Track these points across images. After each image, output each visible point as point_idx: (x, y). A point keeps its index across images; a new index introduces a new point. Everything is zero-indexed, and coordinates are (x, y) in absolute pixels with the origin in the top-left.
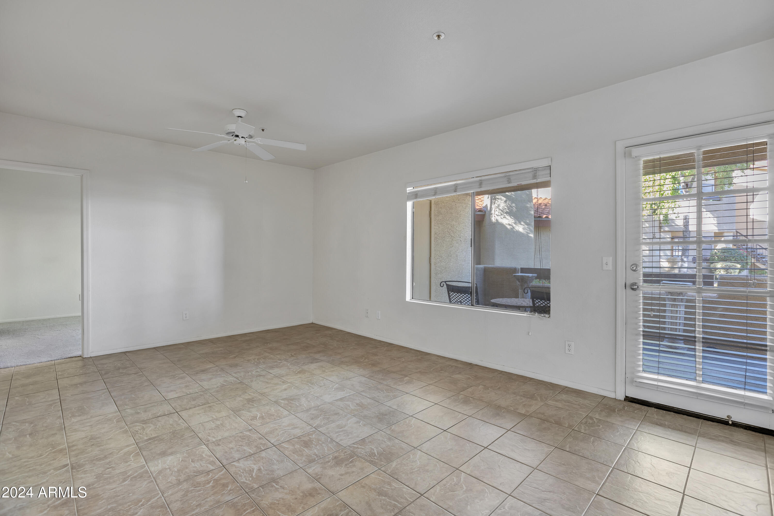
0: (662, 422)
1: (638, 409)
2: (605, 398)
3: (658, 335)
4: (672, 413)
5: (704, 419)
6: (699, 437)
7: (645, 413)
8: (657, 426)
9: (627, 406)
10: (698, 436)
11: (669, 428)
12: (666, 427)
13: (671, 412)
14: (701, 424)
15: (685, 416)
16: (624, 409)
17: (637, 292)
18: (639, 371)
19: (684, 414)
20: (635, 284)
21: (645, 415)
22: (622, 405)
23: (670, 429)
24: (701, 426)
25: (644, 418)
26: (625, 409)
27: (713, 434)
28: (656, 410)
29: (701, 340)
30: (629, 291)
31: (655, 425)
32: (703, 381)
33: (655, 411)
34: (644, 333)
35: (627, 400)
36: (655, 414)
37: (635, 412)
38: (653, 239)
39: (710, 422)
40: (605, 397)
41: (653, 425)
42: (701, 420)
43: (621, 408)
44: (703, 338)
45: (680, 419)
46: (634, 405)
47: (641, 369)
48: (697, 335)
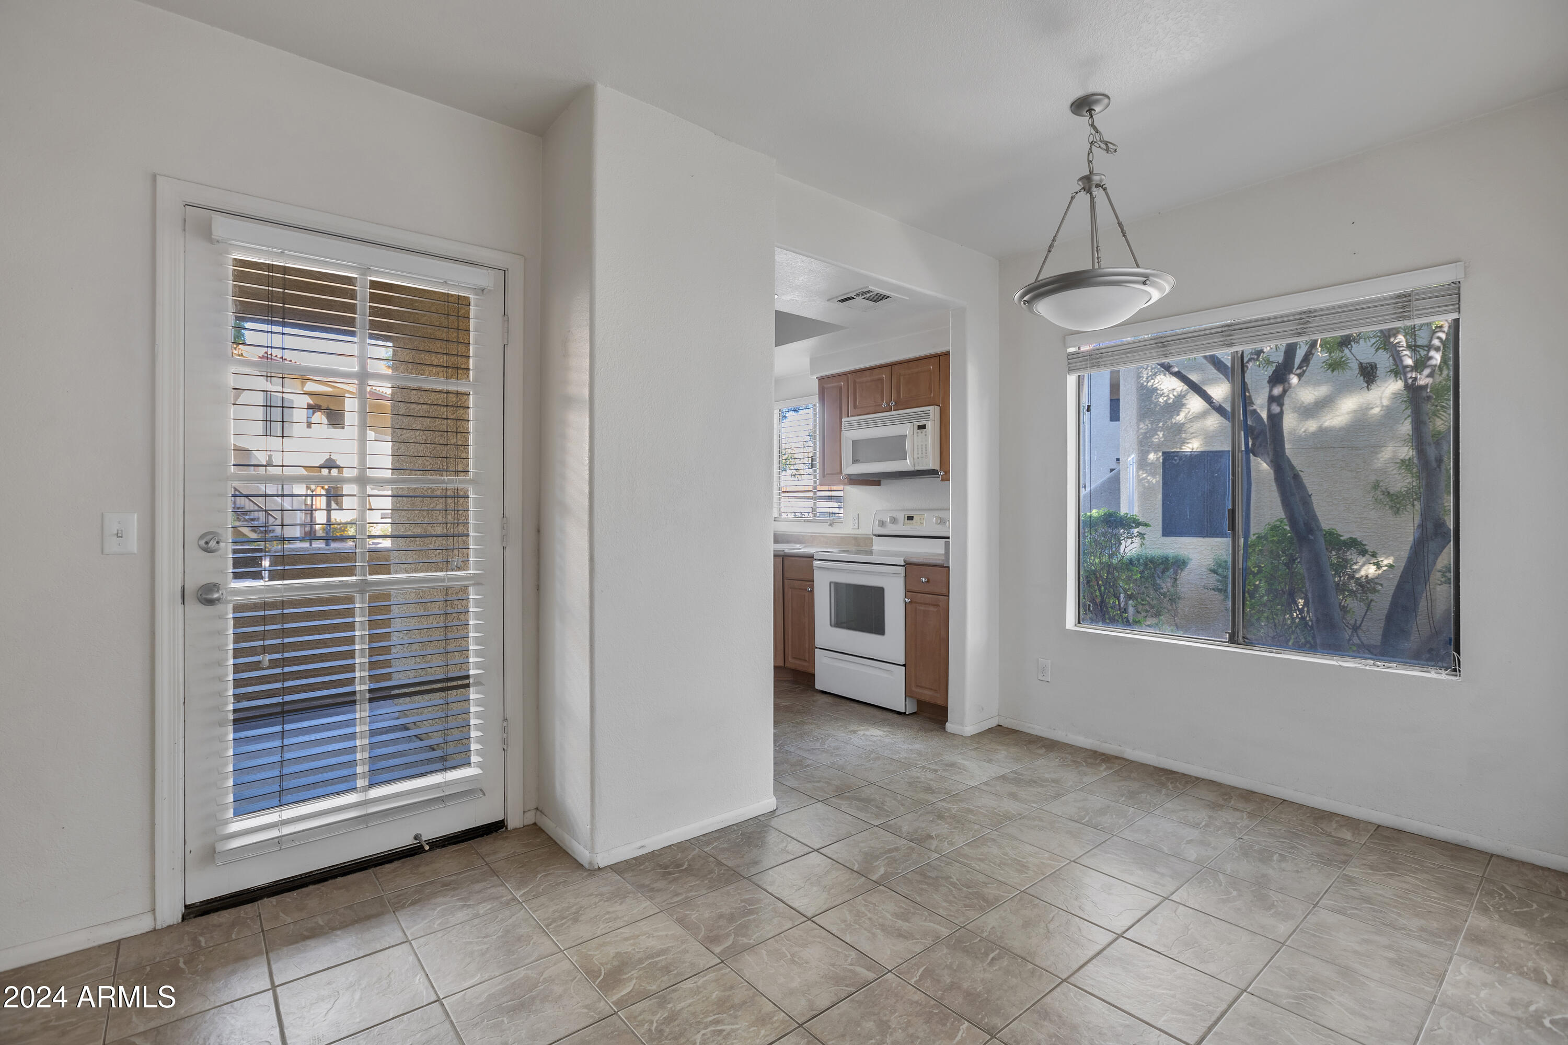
0: (309, 926)
1: (233, 925)
2: (122, 947)
3: (279, 709)
4: (311, 887)
5: (376, 866)
6: (396, 913)
7: (256, 927)
8: (308, 942)
9: (201, 935)
10: (394, 912)
11: (334, 929)
12: (327, 933)
13: (307, 886)
14: (378, 881)
15: (339, 879)
16: (200, 947)
17: (219, 607)
18: (226, 822)
19: (335, 877)
20: (212, 587)
21: (263, 931)
22: (186, 937)
23: (339, 932)
24: (380, 884)
25: (264, 940)
26: (203, 944)
27: (412, 890)
28: (273, 900)
29: (368, 696)
30: (197, 610)
31: (303, 943)
32: (371, 785)
33: (275, 903)
34: (240, 715)
35: (192, 916)
36: (281, 914)
37: (234, 937)
38: (266, 466)
39: (387, 866)
40: (119, 941)
41: (298, 945)
42: (371, 871)
43: (190, 949)
44: (370, 691)
45: (334, 891)
46: (215, 918)
47: (230, 813)
48: (358, 688)
